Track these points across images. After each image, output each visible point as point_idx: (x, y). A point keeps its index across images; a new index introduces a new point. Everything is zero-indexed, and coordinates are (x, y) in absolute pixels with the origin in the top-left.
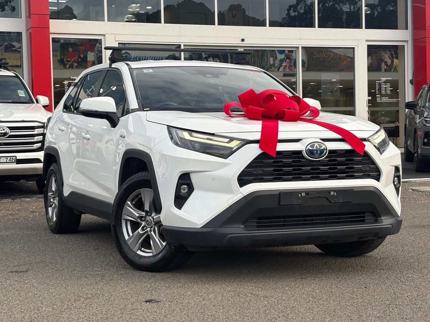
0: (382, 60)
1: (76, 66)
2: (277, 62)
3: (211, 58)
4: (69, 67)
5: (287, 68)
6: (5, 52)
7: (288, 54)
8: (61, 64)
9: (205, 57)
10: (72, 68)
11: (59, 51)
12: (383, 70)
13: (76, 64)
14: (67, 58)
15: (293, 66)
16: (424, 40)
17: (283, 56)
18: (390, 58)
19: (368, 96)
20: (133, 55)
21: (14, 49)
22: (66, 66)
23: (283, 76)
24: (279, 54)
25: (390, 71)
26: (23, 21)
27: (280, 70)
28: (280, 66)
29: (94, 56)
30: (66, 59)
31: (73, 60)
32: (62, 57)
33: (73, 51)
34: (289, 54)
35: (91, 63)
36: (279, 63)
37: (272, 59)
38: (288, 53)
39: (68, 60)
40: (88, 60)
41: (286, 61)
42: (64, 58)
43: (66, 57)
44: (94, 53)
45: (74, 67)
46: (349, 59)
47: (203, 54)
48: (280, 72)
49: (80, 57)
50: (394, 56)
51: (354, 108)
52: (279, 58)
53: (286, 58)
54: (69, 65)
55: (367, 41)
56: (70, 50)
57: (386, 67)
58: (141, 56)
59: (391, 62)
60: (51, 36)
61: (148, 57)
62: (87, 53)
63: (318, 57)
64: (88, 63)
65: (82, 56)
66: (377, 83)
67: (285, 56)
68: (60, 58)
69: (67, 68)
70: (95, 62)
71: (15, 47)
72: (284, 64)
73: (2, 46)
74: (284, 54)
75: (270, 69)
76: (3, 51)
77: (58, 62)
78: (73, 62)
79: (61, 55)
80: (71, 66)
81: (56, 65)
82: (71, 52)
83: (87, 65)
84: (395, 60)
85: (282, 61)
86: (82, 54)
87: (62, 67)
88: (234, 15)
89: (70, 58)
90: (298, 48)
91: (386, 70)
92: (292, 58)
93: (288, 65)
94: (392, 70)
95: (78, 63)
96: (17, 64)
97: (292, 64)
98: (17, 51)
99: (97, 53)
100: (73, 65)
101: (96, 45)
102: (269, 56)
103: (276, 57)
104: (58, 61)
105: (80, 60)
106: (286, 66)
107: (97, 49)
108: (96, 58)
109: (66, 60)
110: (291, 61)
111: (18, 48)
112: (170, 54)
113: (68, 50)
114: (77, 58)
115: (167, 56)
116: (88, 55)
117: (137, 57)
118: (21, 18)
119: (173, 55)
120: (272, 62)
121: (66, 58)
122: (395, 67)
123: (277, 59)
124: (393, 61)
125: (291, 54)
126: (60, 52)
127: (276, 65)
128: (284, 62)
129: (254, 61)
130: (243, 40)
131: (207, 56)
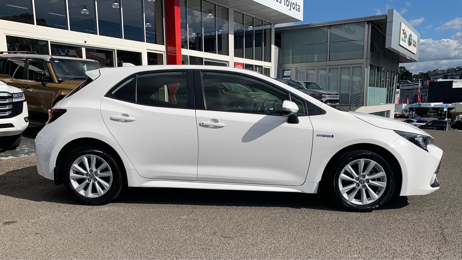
7: (67, 53)
16: (175, 52)
46: (99, 59)
55: (147, 49)
74: (64, 53)
90: (114, 50)
102: (56, 52)
130: (85, 42)
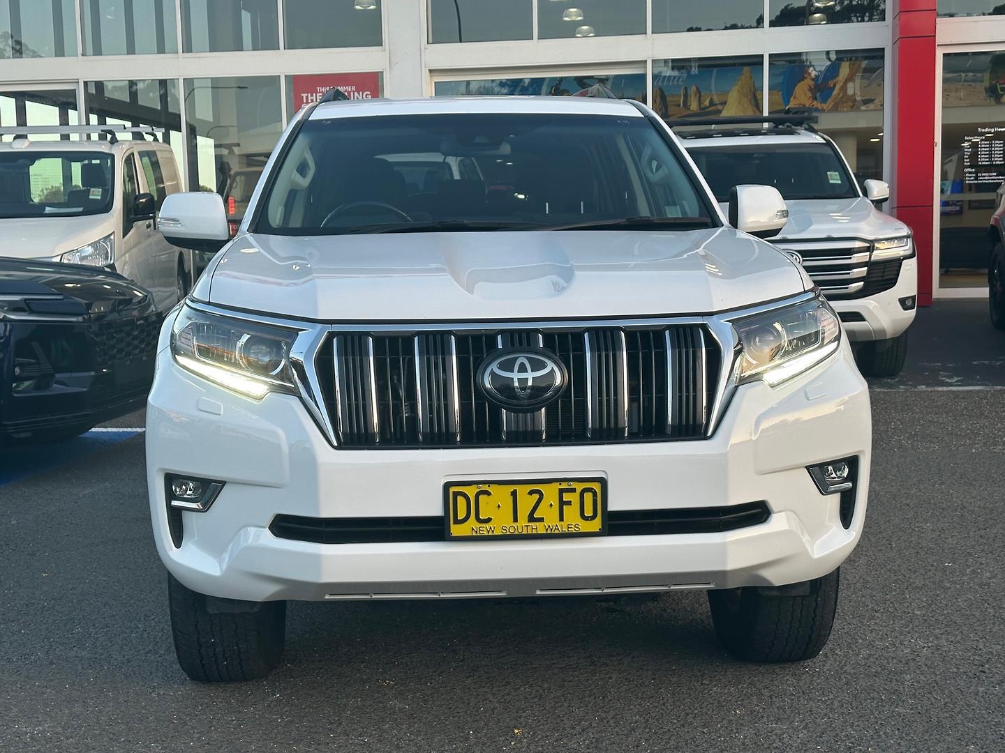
8: (992, 97)
11: (989, 70)
14: (1003, 84)
22: (1000, 100)
26: (887, 26)
30: (1002, 86)
32: (994, 82)
42: (998, 84)
43: (1002, 82)
60: (941, 51)
68: (990, 84)
73: (878, 71)
77: (984, 92)
79: (991, 79)
81: (982, 98)
87: (993, 102)
104: (986, 90)
109: (1001, 88)
118: (885, 20)
121: (1000, 84)
126: (991, 73)
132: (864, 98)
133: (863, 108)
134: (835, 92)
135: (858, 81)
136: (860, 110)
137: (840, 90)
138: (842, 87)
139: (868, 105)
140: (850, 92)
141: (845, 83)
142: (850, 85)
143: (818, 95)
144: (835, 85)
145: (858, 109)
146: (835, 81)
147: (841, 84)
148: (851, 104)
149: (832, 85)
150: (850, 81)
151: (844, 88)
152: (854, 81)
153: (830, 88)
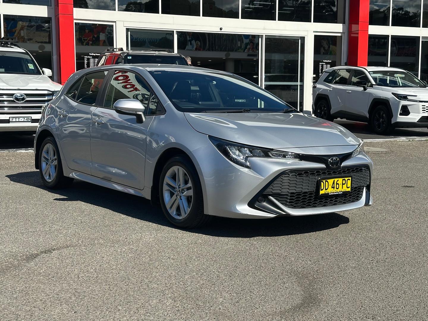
0: (322, 46)
1: (91, 44)
2: (243, 45)
3: (194, 41)
4: (86, 45)
5: (250, 49)
6: (36, 31)
8: (80, 42)
9: (189, 40)
10: (88, 45)
11: (78, 31)
12: (322, 53)
13: (91, 42)
15: (255, 49)
16: (357, 32)
17: (247, 41)
18: (327, 44)
19: (314, 74)
20: (135, 37)
21: (43, 29)
23: (248, 56)
24: (245, 39)
25: (327, 54)
26: (52, 8)
27: (245, 51)
28: (246, 48)
29: (105, 36)
31: (88, 39)
32: (81, 36)
33: (89, 32)
34: (253, 39)
35: (102, 43)
36: (244, 46)
37: (239, 43)
38: (251, 38)
39: (85, 39)
40: (100, 39)
41: (250, 44)
44: (105, 34)
45: (89, 44)
47: (188, 37)
48: (246, 52)
49: (94, 37)
50: (330, 42)
51: (302, 83)
52: (244, 42)
53: (250, 42)
54: (86, 43)
55: (314, 32)
56: (87, 31)
57: (324, 51)
58: (141, 38)
59: (328, 48)
60: (75, 21)
61: (146, 39)
62: (100, 34)
63: (274, 42)
64: (100, 42)
65: (96, 36)
66: (321, 64)
67: (249, 41)
68: (79, 37)
69: (84, 45)
70: (106, 41)
71: (44, 27)
72: (248, 47)
73: (34, 27)
74: (248, 39)
75: (238, 50)
76: (35, 30)
78: (89, 40)
80: (87, 43)
82: (87, 33)
83: (100, 44)
84: (331, 46)
85: (247, 44)
86: (95, 35)
87: (80, 44)
88: (211, 7)
89: (86, 38)
90: (262, 36)
91: (324, 54)
92: (254, 42)
93: (251, 48)
94: (329, 54)
95: (93, 41)
96: (45, 41)
97: (255, 47)
98: (46, 30)
99: (107, 34)
100: (88, 43)
101: (106, 28)
102: (237, 40)
103: (243, 41)
105: (94, 39)
106: (249, 48)
107: (108, 31)
108: (106, 38)
110: (254, 44)
111: (46, 29)
112: (162, 37)
113: (85, 31)
114: (92, 37)
115: (161, 38)
116: (100, 35)
117: (138, 38)
118: (51, 6)
119: (165, 37)
120: (239, 45)
122: (331, 51)
123: (243, 43)
124: (329, 47)
125: (254, 39)
126: (79, 33)
127: (242, 47)
128: (248, 46)
129: (226, 44)
130: (221, 29)
131: (190, 39)
132: (28, 38)
133: (28, 42)
134: (16, 34)
135: (25, 30)
136: (27, 42)
137: (18, 33)
138: (18, 32)
139: (30, 41)
140: (22, 35)
141: (20, 30)
142: (22, 32)
143: (8, 34)
144: (15, 31)
145: (26, 42)
146: (15, 29)
147: (18, 31)
148: (23, 40)
149: (14, 31)
150: (22, 30)
151: (19, 33)
152: (24, 30)
153: (13, 32)
